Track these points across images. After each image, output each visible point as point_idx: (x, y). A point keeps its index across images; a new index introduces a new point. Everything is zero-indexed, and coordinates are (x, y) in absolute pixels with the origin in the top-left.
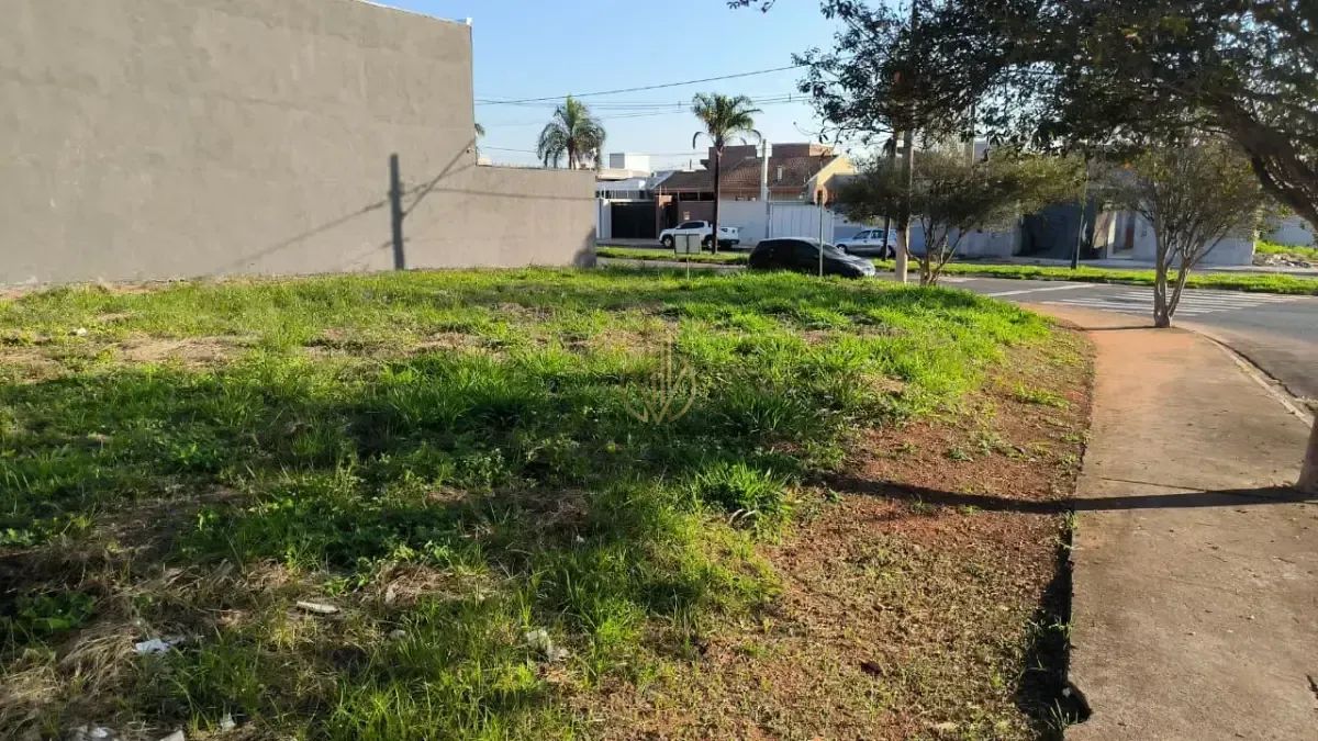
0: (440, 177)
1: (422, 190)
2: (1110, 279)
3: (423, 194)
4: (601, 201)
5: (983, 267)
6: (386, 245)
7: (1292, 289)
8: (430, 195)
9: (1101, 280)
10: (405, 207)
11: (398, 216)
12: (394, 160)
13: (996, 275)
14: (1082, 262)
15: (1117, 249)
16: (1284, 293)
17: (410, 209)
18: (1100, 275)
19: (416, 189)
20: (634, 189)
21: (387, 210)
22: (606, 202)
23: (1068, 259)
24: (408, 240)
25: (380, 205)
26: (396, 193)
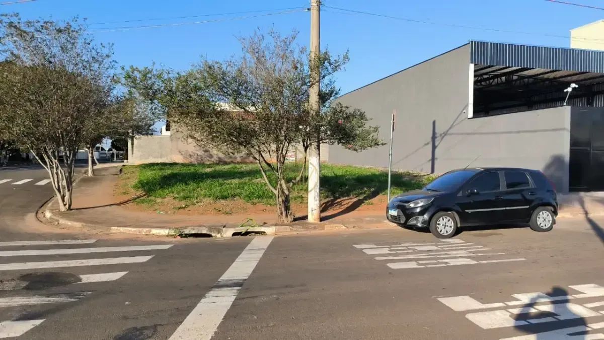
0: (450, 128)
1: (443, 135)
3: (443, 137)
6: (430, 160)
8: (446, 137)
10: (436, 144)
11: (434, 147)
12: (434, 123)
17: (438, 145)
19: (441, 135)
21: (430, 146)
24: (437, 159)
25: (428, 144)
26: (434, 138)
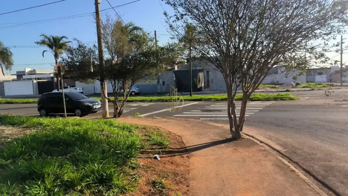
2: (204, 99)
4: (33, 81)
5: (159, 98)
7: (266, 98)
9: (200, 100)
13: (163, 101)
14: (193, 93)
15: (205, 87)
16: (264, 100)
18: (200, 98)
20: (50, 77)
22: (35, 81)
23: (189, 92)
